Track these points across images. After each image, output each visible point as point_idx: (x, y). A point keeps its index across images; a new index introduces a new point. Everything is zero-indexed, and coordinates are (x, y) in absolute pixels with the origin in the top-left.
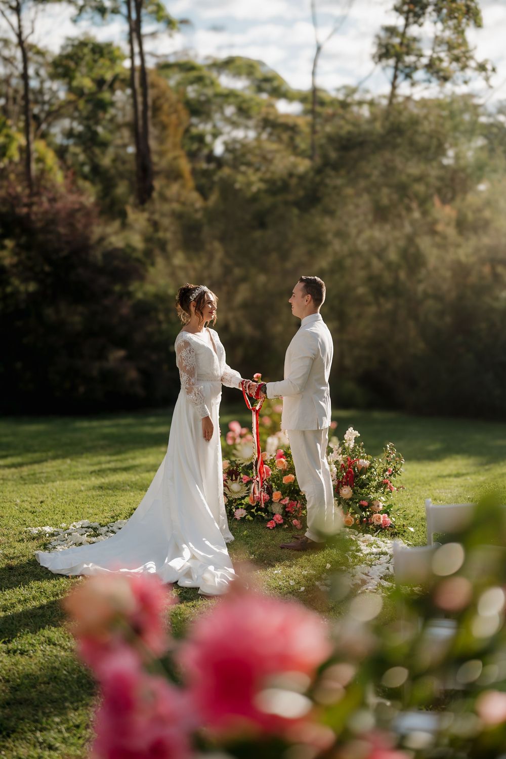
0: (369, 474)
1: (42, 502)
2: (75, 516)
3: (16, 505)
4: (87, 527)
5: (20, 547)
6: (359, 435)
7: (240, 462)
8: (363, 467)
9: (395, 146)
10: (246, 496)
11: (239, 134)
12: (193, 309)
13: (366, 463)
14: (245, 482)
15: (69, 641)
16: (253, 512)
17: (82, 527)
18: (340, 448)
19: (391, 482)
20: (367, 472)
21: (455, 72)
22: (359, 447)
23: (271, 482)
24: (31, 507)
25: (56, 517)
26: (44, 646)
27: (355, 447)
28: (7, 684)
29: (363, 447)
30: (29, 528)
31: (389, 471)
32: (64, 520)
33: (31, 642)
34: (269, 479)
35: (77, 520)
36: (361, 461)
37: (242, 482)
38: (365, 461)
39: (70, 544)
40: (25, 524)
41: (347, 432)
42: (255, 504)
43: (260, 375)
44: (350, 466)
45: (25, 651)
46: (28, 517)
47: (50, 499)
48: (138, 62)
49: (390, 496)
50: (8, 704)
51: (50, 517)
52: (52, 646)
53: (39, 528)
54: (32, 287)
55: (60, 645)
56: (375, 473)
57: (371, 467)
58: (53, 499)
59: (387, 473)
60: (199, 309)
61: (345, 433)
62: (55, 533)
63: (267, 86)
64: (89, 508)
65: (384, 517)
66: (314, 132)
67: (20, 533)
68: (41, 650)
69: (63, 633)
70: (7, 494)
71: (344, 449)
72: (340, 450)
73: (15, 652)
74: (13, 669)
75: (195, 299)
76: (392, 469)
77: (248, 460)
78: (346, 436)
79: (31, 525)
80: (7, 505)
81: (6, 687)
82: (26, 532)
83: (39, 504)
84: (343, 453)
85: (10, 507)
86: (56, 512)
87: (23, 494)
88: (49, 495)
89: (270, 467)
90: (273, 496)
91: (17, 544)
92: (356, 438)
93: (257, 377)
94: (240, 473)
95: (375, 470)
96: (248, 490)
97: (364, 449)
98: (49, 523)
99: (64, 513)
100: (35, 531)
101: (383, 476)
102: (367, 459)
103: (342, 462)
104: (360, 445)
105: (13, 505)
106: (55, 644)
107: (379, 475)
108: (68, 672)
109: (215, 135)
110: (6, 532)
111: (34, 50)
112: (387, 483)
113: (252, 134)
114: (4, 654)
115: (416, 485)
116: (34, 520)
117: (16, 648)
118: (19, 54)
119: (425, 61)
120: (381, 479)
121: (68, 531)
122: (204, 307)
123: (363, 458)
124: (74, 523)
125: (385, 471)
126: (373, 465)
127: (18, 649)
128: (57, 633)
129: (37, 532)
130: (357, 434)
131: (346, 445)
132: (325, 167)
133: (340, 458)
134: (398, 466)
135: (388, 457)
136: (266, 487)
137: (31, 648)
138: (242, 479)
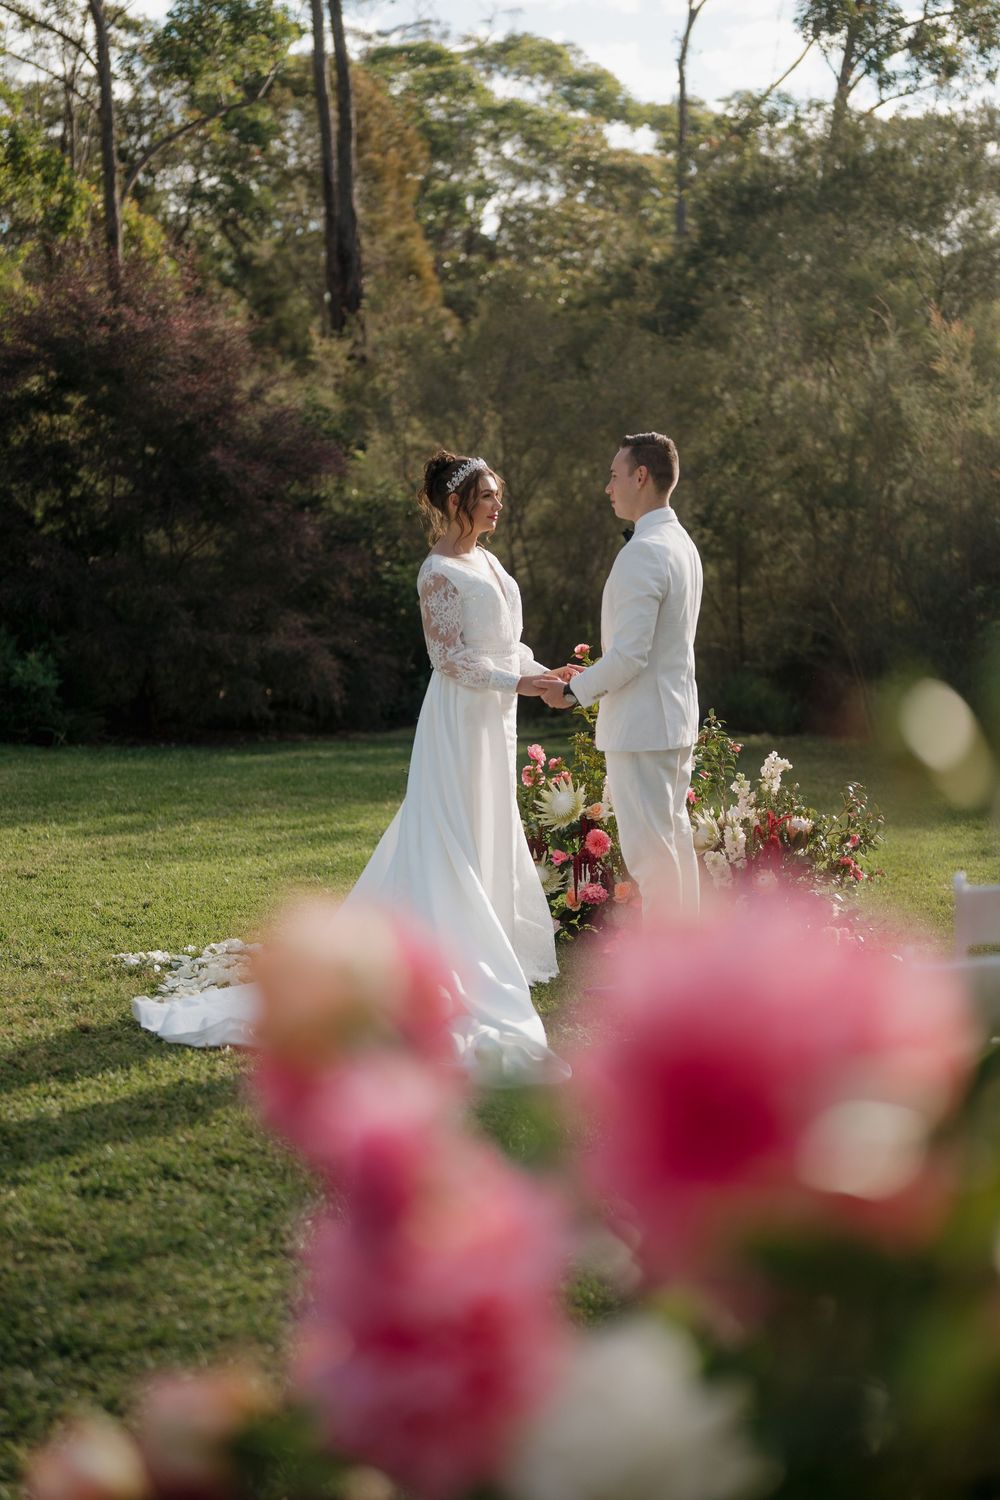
0: (812, 846)
1: (145, 906)
2: (213, 933)
3: (95, 910)
4: (238, 953)
5: (102, 989)
6: (791, 766)
7: (546, 823)
8: (801, 832)
9: (850, 206)
10: (559, 893)
11: (530, 193)
12: (452, 508)
13: (804, 824)
14: (557, 863)
15: (206, 1173)
16: (574, 925)
17: (227, 952)
18: (753, 794)
19: (856, 863)
20: (808, 842)
21: (967, 55)
22: (791, 792)
23: (610, 864)
24: (125, 915)
25: (175, 934)
26: (156, 1180)
27: (781, 791)
28: (80, 1257)
29: (798, 792)
30: (122, 955)
31: (854, 839)
32: (192, 940)
33: (127, 1173)
34: (606, 858)
35: (217, 940)
36: (795, 819)
37: (552, 863)
38: (802, 819)
39: (205, 983)
40: (113, 947)
41: (767, 761)
42: (578, 908)
43: (587, 647)
44: (772, 831)
45: (115, 1191)
46: (119, 933)
47: (162, 900)
48: (329, 46)
49: (854, 891)
50: (83, 1295)
51: (163, 934)
52: (172, 1181)
53: (142, 953)
54: (122, 486)
55: (189, 1180)
56: (824, 844)
57: (815, 831)
58: (168, 900)
59: (848, 844)
60: (465, 509)
61: (763, 764)
62: (174, 964)
63: (587, 94)
64: (241, 916)
65: (843, 934)
66: (682, 182)
67: (103, 964)
68: (151, 1190)
69: (193, 1155)
70: (77, 890)
71: (760, 794)
72: (753, 797)
73: (96, 1192)
74: (93, 1226)
75: (457, 488)
76: (858, 836)
77: (564, 819)
78: (764, 770)
79: (126, 948)
80: (76, 910)
81: (79, 1263)
82: (115, 963)
83: (140, 909)
84: (757, 805)
85: (82, 915)
86: (174, 925)
87: (109, 891)
88: (159, 893)
89: (609, 834)
90: (616, 890)
91: (97, 985)
92: (784, 774)
93: (582, 651)
94: (547, 846)
95: (825, 839)
96: (563, 880)
97: (801, 797)
98: (162, 945)
99: (190, 926)
100: (133, 960)
101: (841, 850)
102: (807, 816)
103: (757, 822)
104: (792, 787)
105: (87, 911)
106: (177, 1178)
107: (832, 849)
108: (207, 1233)
109: (483, 193)
110: (74, 961)
111: (119, 21)
112: (849, 865)
113: (555, 194)
114: (74, 1198)
115: (900, 875)
116: (130, 939)
117: (97, 1185)
118: (89, 32)
119: (907, 33)
120: (835, 856)
121: (200, 960)
122: (476, 506)
123: (799, 813)
124: (213, 945)
125: (844, 840)
126: (820, 827)
127: (101, 1186)
128: (182, 1155)
129: (137, 962)
130: (786, 764)
131: (765, 787)
132: (705, 250)
133: (751, 814)
134: (871, 832)
135: (850, 811)
136: (600, 873)
137: (128, 1184)
138: (552, 856)
